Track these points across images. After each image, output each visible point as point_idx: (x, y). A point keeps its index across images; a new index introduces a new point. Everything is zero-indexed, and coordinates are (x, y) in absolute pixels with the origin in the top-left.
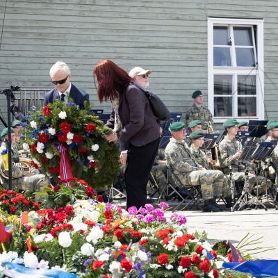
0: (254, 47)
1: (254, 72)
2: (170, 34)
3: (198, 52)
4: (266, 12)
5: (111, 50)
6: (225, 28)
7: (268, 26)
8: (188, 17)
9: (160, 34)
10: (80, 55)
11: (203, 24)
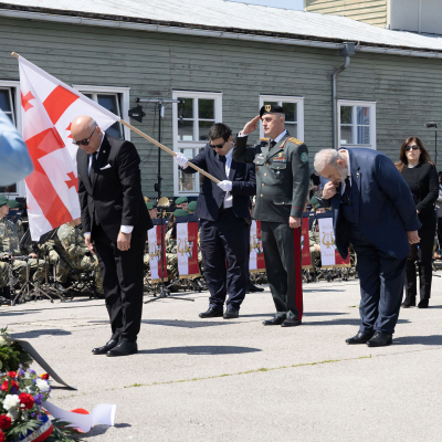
0: (12, 112)
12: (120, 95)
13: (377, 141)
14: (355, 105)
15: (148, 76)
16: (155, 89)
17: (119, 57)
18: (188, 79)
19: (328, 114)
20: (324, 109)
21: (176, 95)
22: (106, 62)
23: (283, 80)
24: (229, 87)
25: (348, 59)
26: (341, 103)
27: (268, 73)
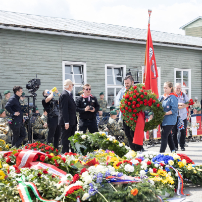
0: (82, 75)
1: (82, 86)
2: (46, 68)
3: (58, 76)
4: (88, 59)
5: (19, 75)
6: (69, 66)
7: (88, 65)
8: (53, 61)
9: (41, 68)
10: (4, 77)
11: (60, 64)
12: (122, 68)
15: (133, 61)
16: (136, 66)
17: (122, 53)
20: (198, 74)
22: (117, 55)
23: (184, 62)
24: (163, 65)
27: (178, 60)
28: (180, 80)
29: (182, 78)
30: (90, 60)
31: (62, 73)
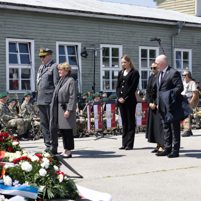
0: (29, 54)
1: (29, 67)
3: (1, 56)
4: (36, 36)
6: (14, 44)
7: (37, 43)
11: (3, 41)
12: (77, 46)
13: (192, 67)
14: (182, 50)
15: (89, 37)
16: (93, 43)
17: (77, 29)
18: (107, 39)
19: (170, 55)
20: (168, 52)
21: (102, 46)
22: (71, 31)
24: (125, 42)
25: (179, 30)
26: (176, 50)
27: (143, 36)
28: (147, 60)
29: (148, 58)
30: (38, 37)
31: (5, 52)
